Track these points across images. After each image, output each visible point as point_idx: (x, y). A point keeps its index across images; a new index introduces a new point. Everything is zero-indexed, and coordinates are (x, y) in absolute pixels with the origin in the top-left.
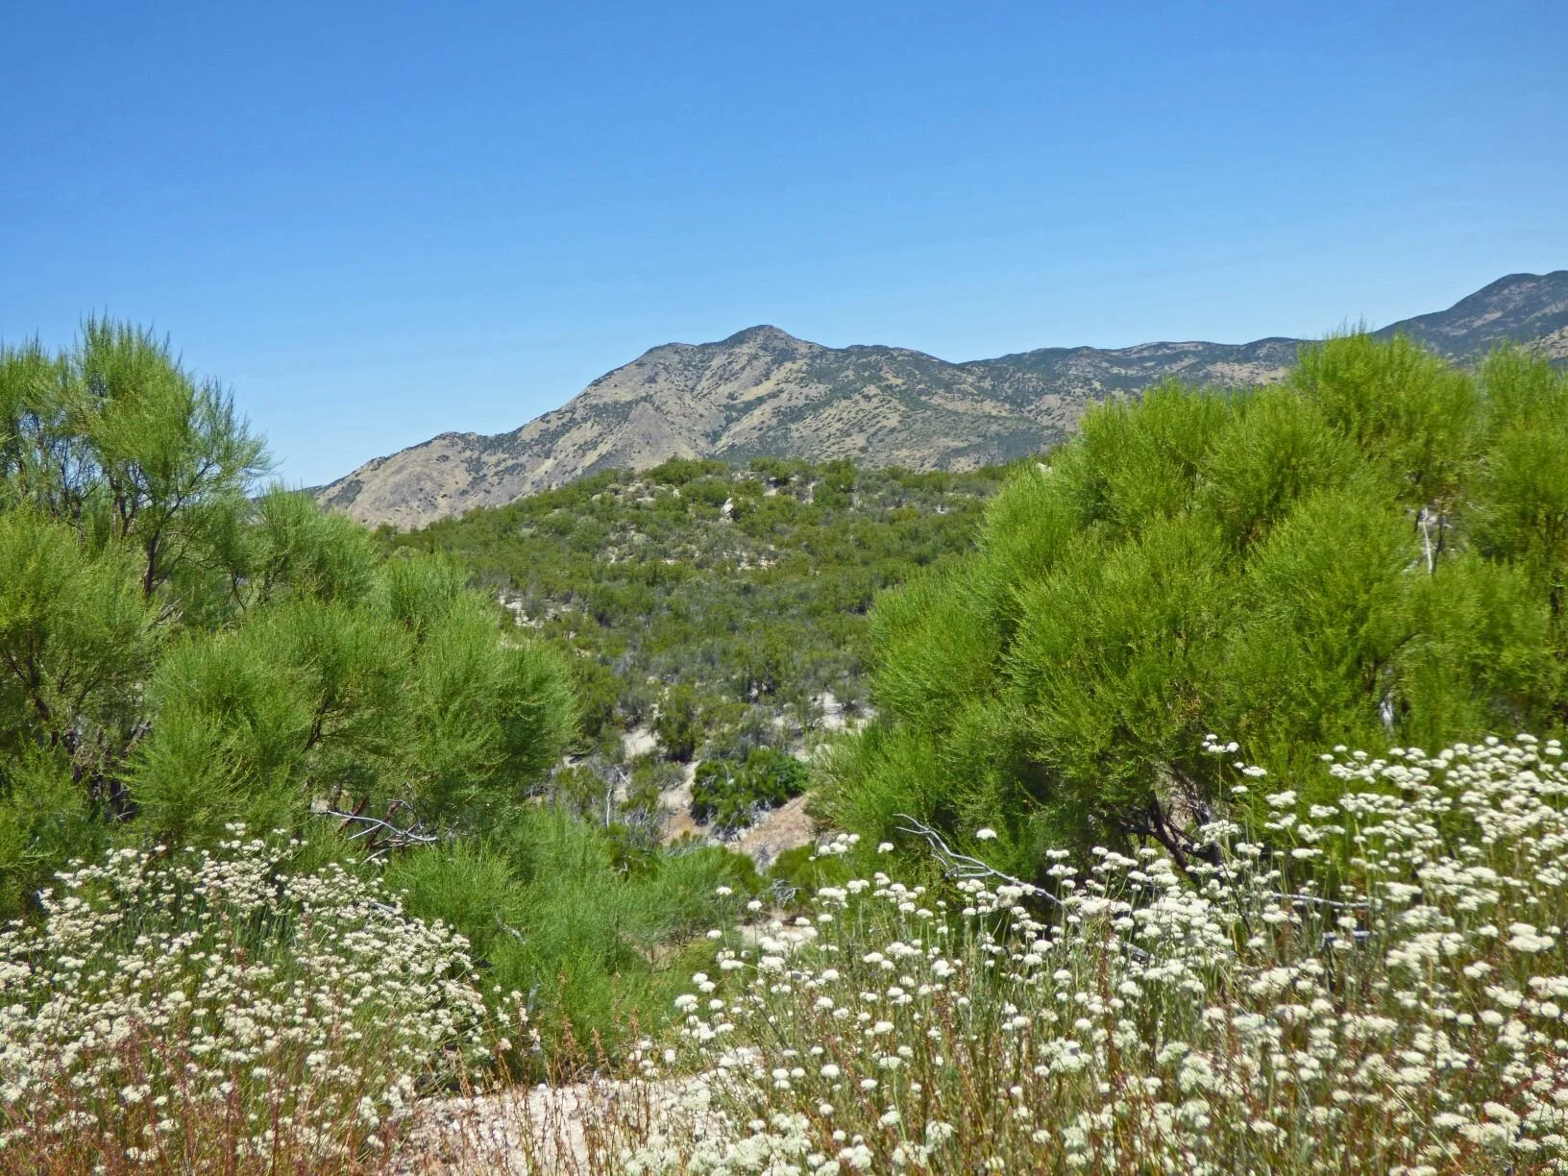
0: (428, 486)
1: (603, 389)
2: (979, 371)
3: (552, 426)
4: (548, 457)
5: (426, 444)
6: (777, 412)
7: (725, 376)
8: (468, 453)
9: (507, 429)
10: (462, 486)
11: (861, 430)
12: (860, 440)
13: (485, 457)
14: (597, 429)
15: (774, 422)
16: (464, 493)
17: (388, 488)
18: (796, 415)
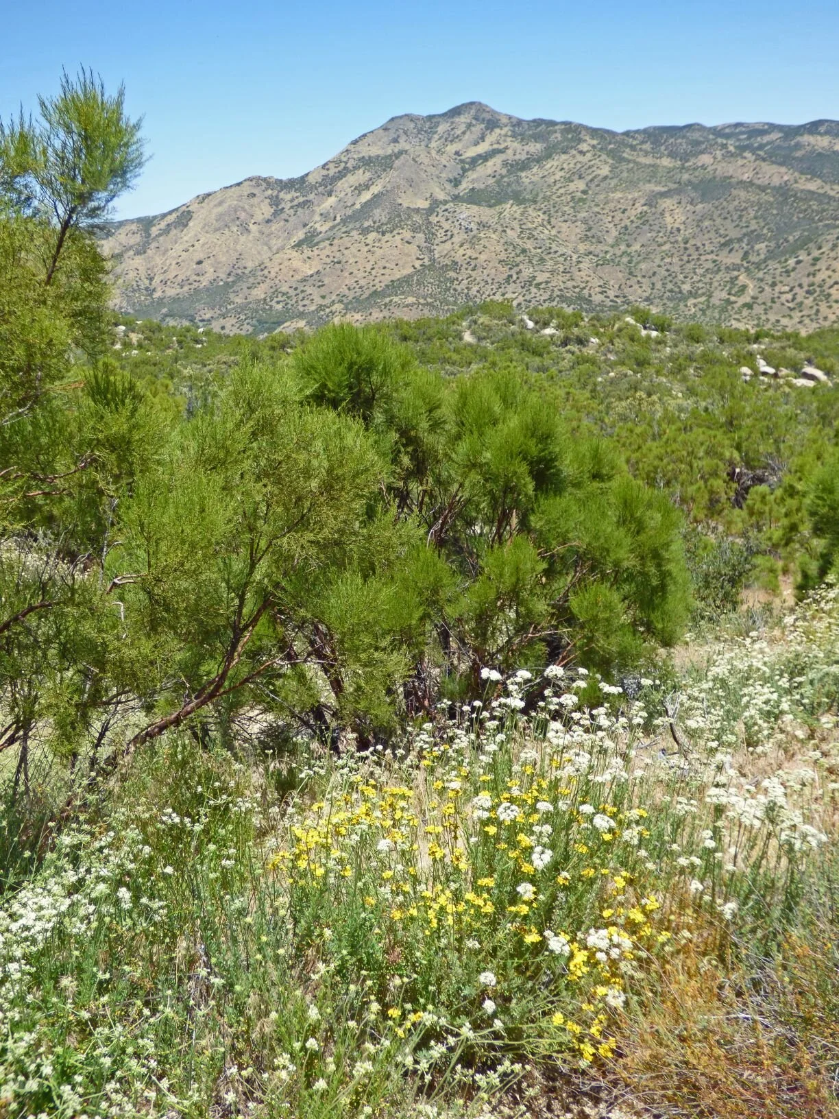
0: (243, 215)
1: (360, 147)
2: (640, 137)
3: (331, 173)
4: (330, 195)
5: (239, 184)
6: (505, 164)
7: (450, 138)
8: (270, 192)
9: (297, 174)
10: (268, 215)
11: (580, 177)
12: (581, 185)
13: (282, 195)
14: (368, 175)
15: (504, 171)
16: (268, 221)
17: (213, 216)
18: (524, 166)
